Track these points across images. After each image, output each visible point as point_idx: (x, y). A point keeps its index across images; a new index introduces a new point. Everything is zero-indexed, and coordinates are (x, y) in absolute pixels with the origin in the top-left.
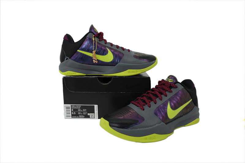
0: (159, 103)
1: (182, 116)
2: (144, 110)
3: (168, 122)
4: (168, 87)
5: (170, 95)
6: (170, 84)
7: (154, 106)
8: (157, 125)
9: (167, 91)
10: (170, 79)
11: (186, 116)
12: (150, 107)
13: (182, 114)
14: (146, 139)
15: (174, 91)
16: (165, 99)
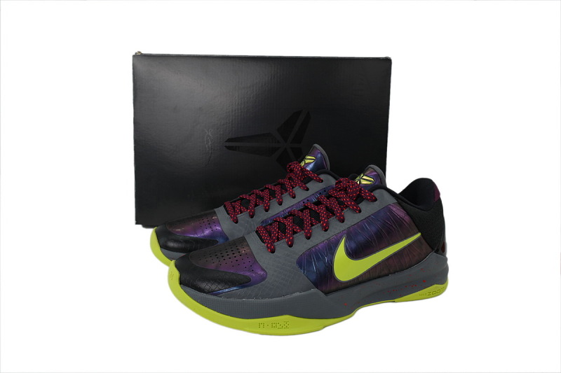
0: (319, 237)
1: (387, 275)
2: (273, 251)
3: (334, 288)
4: (351, 198)
5: (352, 219)
6: (361, 189)
7: (302, 245)
8: (298, 294)
9: (347, 207)
10: (365, 177)
11: (398, 275)
12: (291, 246)
13: (386, 272)
14: (262, 326)
15: (367, 209)
16: (336, 227)
